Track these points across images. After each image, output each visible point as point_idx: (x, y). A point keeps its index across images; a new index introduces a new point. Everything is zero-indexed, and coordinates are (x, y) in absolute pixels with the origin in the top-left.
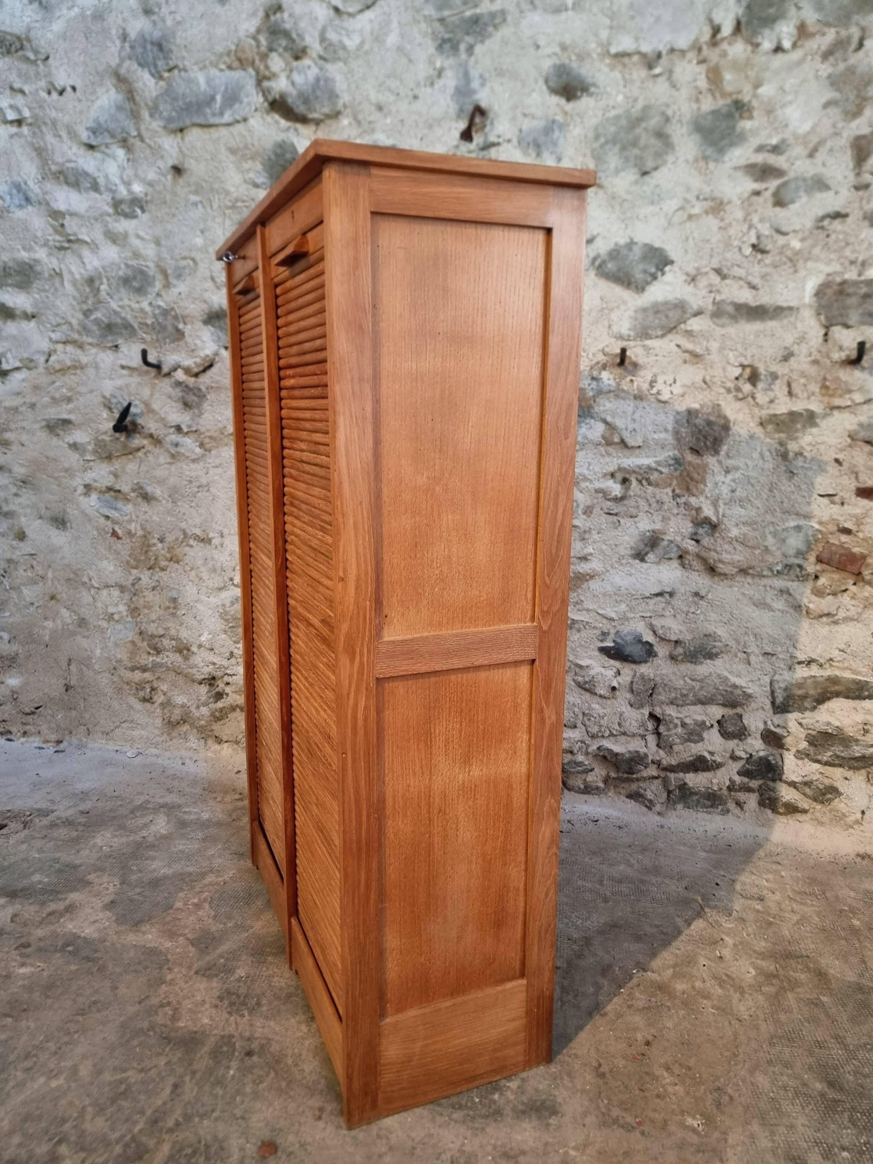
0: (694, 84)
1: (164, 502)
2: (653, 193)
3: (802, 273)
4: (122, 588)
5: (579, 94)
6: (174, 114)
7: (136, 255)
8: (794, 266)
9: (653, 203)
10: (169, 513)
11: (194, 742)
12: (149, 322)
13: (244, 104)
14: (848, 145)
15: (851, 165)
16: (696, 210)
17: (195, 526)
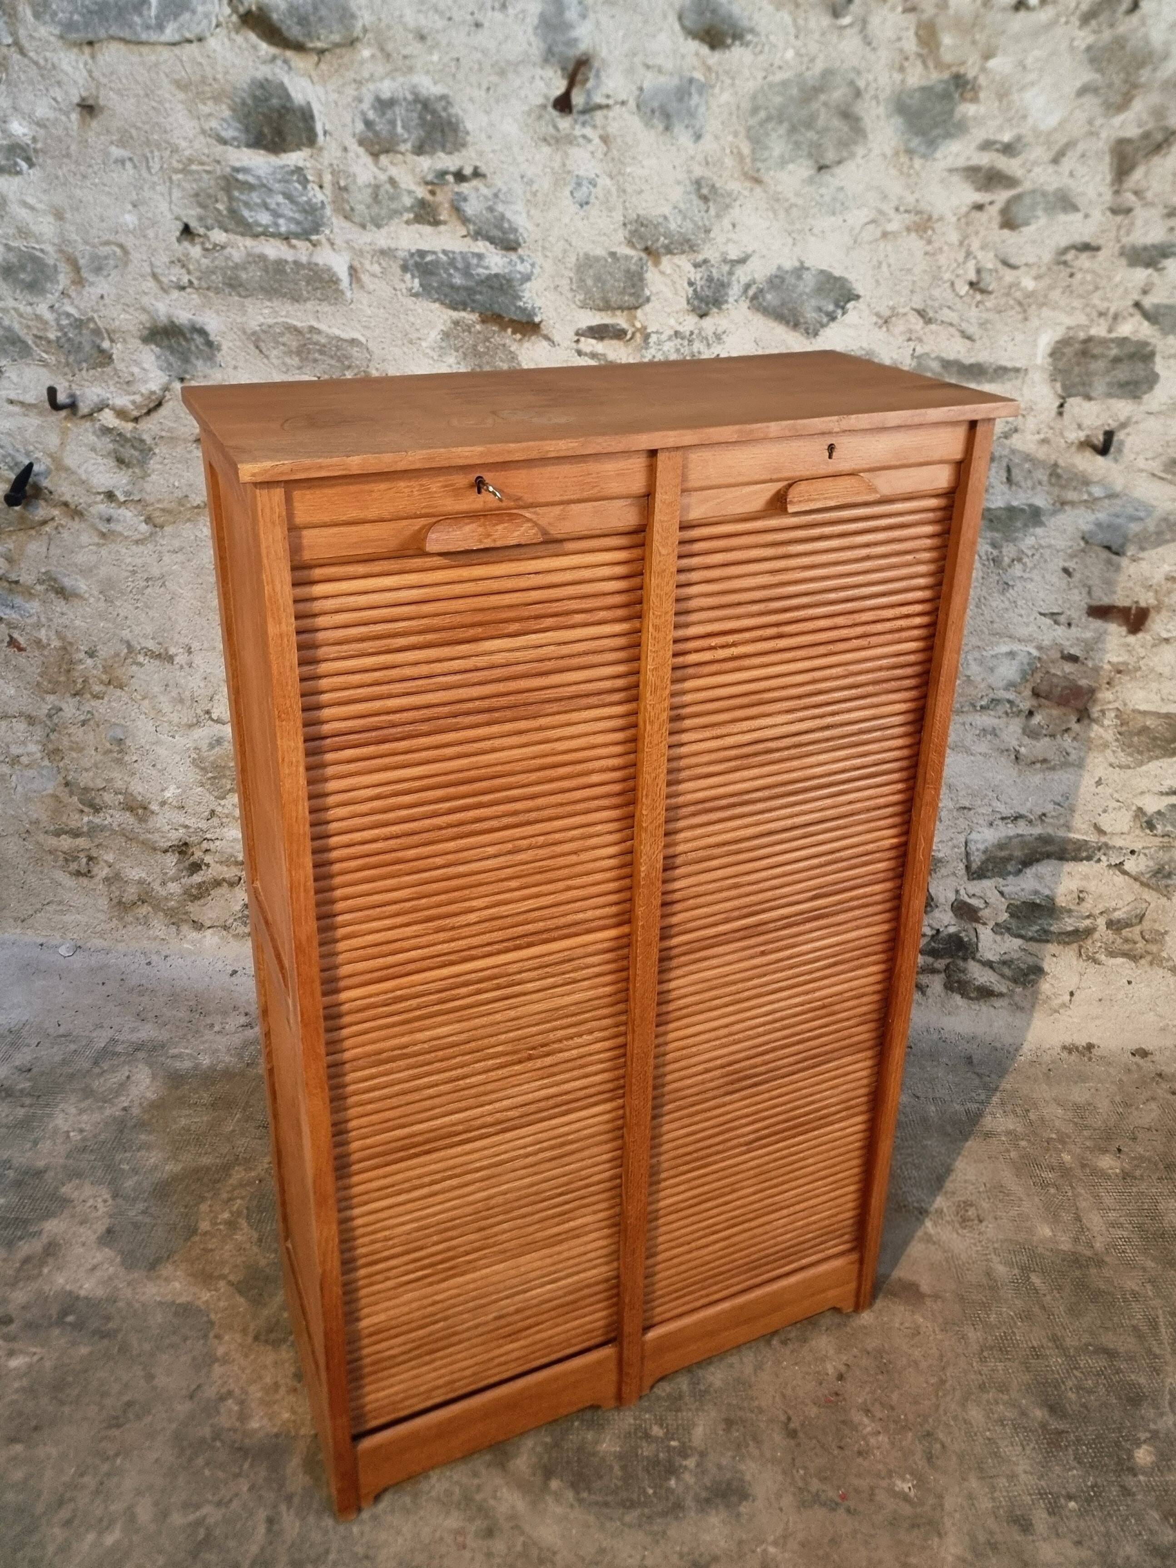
0: (898, 45)
1: (92, 600)
2: (834, 199)
3: (1035, 322)
4: (31, 720)
5: (729, 41)
6: (76, 17)
7: (23, 232)
8: (1025, 311)
9: (834, 214)
10: (101, 616)
11: (159, 927)
12: (52, 335)
13: (199, 16)
14: (1106, 149)
15: (1109, 178)
16: (893, 227)
17: (145, 636)
